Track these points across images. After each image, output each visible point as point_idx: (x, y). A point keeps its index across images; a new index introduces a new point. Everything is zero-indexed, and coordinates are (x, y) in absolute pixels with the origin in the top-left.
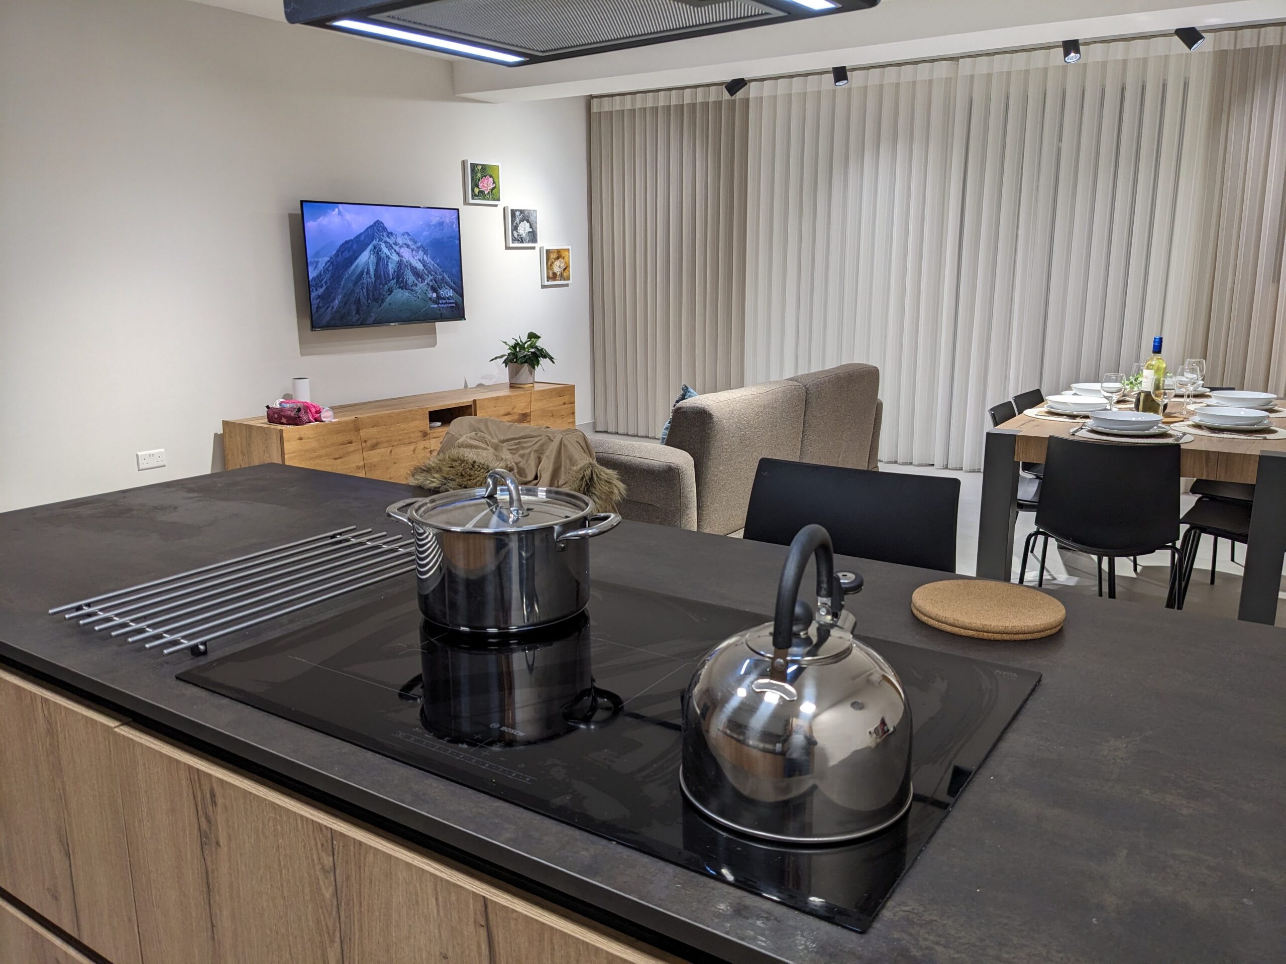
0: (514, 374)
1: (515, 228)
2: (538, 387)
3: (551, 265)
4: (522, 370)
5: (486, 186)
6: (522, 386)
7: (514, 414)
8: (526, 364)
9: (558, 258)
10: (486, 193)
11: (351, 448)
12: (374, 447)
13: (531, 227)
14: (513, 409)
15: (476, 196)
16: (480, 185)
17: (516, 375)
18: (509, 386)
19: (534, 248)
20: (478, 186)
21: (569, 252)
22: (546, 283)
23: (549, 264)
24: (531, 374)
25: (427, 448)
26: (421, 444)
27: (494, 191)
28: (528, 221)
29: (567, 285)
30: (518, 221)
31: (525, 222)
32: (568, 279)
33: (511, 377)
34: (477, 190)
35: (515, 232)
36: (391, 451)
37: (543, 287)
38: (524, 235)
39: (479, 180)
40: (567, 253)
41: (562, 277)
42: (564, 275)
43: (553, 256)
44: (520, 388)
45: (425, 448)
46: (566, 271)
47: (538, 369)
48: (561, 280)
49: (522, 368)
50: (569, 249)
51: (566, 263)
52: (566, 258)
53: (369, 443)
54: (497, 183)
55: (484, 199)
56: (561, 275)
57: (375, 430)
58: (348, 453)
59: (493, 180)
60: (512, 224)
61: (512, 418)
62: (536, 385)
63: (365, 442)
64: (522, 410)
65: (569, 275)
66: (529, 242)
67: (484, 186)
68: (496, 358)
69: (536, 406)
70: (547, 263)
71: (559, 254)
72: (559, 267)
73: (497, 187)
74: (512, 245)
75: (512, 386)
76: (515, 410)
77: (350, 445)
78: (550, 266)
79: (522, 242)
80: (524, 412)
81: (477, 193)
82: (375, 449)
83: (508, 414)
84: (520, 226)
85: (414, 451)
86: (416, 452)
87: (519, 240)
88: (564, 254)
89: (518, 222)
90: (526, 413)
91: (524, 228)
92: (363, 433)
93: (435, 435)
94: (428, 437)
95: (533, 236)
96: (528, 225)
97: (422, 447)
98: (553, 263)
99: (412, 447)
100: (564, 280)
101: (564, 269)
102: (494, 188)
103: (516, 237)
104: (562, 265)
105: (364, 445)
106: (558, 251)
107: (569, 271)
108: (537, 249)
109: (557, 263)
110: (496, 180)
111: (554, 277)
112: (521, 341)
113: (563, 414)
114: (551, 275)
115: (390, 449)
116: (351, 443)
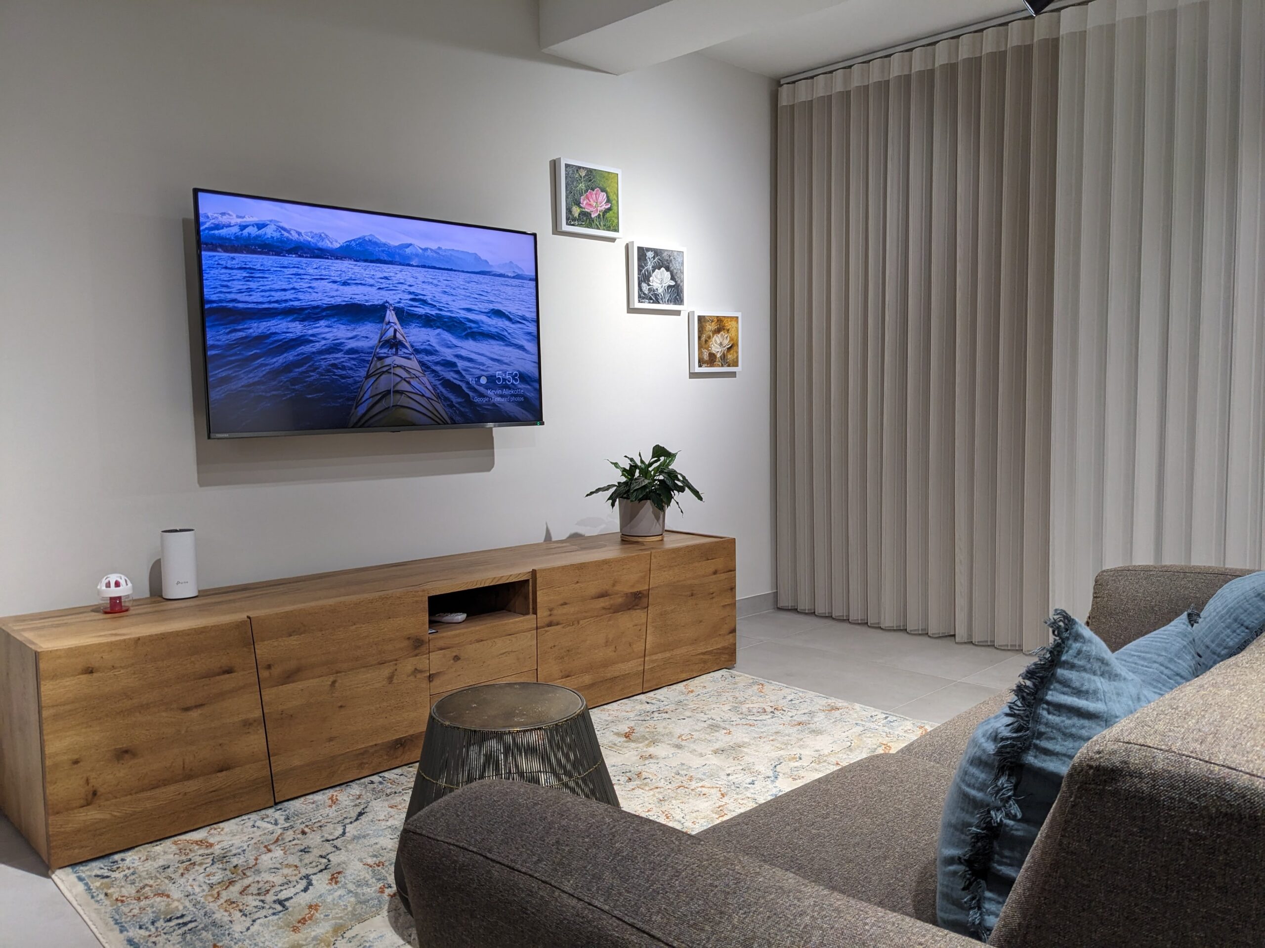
0: (627, 518)
1: (645, 278)
2: (671, 543)
3: (706, 341)
4: (642, 511)
5: (594, 204)
6: (640, 539)
7: (617, 594)
8: (649, 501)
9: (718, 331)
10: (593, 216)
11: (228, 682)
12: (289, 677)
13: (673, 278)
14: (614, 585)
15: (574, 219)
16: (584, 203)
17: (630, 521)
18: (620, 539)
19: (678, 313)
20: (578, 204)
21: (737, 322)
22: (698, 370)
23: (703, 338)
24: (658, 518)
25: (421, 672)
26: (409, 665)
27: (608, 215)
28: (668, 269)
29: (733, 375)
30: (649, 266)
31: (663, 269)
32: (735, 364)
33: (623, 525)
34: (576, 211)
35: (644, 285)
36: (334, 682)
37: (693, 375)
38: (660, 291)
39: (581, 195)
40: (733, 323)
41: (725, 361)
42: (729, 358)
43: (710, 327)
44: (637, 542)
45: (416, 671)
46: (732, 352)
47: (671, 511)
48: (722, 366)
49: (642, 508)
50: (737, 318)
51: (731, 339)
52: (733, 333)
53: (277, 671)
54: (614, 202)
55: (590, 226)
56: (724, 357)
57: (294, 641)
58: (222, 695)
59: (608, 197)
60: (640, 271)
61: (612, 602)
62: (668, 538)
63: (269, 667)
64: (633, 586)
65: (737, 357)
66: (669, 301)
67: (590, 205)
68: (598, 490)
69: (660, 579)
70: (699, 338)
71: (722, 325)
72: (721, 344)
73: (615, 208)
74: (638, 305)
75: (627, 539)
76: (618, 588)
77: (227, 676)
78: (704, 343)
79: (657, 301)
80: (635, 590)
81: (576, 215)
82: (293, 682)
83: (603, 595)
84: (653, 275)
85: (390, 679)
86: (395, 681)
87: (651, 299)
88: (729, 325)
89: (650, 268)
90: (640, 592)
91: (660, 280)
92: (264, 650)
93: (441, 643)
94: (424, 648)
95: (676, 293)
96: (667, 275)
97: (409, 668)
98: (709, 337)
99: (386, 671)
100: (729, 366)
101: (729, 349)
102: (609, 209)
103: (646, 292)
104: (726, 342)
105: (264, 674)
106: (719, 320)
107: (737, 352)
108: (684, 316)
109: (717, 339)
110: (612, 197)
111: (712, 360)
112: (642, 462)
113: (711, 591)
114: (706, 357)
115: (332, 679)
116: (229, 671)
